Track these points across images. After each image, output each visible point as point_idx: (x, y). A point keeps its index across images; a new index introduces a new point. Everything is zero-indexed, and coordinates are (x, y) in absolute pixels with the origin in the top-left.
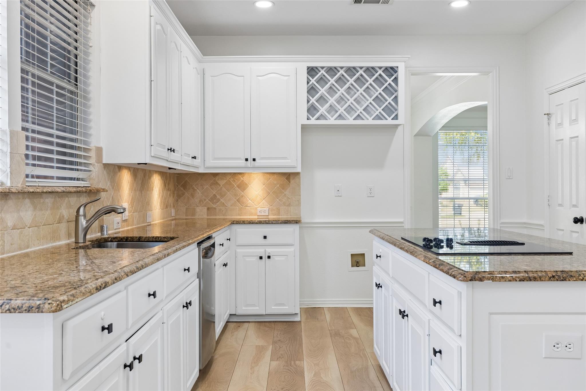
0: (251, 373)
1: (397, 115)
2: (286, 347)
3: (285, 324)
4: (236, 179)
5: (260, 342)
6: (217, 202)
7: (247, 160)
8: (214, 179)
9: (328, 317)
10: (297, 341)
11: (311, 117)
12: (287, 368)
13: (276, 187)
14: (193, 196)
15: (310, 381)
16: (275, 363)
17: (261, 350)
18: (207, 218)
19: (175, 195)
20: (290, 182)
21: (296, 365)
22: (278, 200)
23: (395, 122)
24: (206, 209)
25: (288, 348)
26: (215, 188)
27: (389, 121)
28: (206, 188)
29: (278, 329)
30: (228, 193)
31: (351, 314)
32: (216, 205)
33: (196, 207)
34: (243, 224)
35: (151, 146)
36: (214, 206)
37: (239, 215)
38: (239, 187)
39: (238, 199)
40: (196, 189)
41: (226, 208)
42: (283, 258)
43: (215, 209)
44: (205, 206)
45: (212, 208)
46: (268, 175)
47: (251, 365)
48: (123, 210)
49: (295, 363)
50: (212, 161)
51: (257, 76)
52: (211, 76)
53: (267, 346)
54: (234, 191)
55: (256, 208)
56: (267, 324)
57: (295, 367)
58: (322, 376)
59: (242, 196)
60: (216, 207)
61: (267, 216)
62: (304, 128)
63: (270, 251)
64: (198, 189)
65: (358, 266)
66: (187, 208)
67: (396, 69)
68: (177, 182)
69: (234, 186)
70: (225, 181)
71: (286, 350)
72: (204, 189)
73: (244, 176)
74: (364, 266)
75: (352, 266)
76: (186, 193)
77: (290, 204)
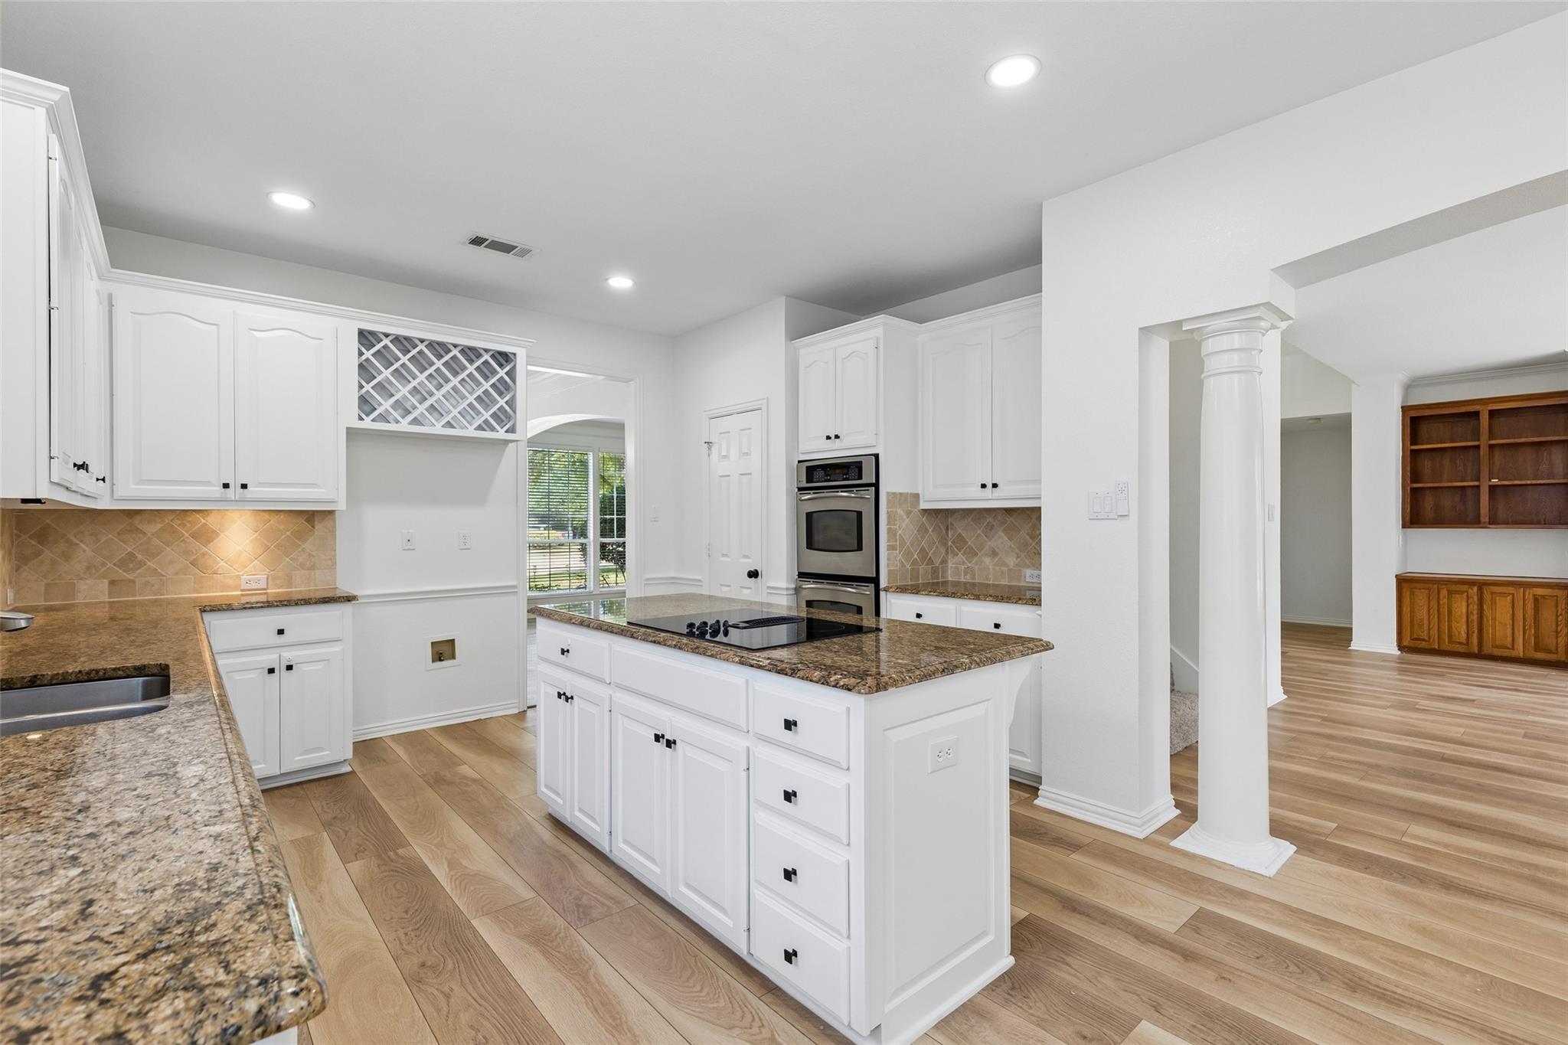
0: (319, 901)
1: (514, 426)
2: (358, 827)
3: (324, 782)
4: (189, 522)
5: (298, 832)
6: (137, 569)
7: (226, 486)
8: (130, 521)
9: (401, 752)
10: (371, 811)
11: (364, 416)
12: (386, 868)
13: (283, 537)
14: (67, 557)
15: (449, 880)
16: (356, 866)
17: (307, 847)
18: (109, 602)
19: (13, 556)
20: (313, 527)
21: (402, 858)
22: (288, 559)
23: (510, 436)
24: (107, 583)
25: (363, 828)
26: (132, 540)
27: (501, 434)
28: (107, 540)
29: (317, 795)
30: (168, 548)
31: (440, 739)
32: (135, 575)
33: (75, 581)
34: (228, 610)
35: (51, 458)
36: (129, 577)
37: (195, 591)
38: (194, 536)
39: (194, 559)
40: (78, 542)
41: (161, 580)
42: (320, 666)
43: (133, 582)
44: (104, 578)
45: (122, 580)
46: (266, 516)
47: (306, 885)
48: (28, 622)
49: (396, 854)
50: (133, 486)
51: (251, 330)
52: (132, 313)
53: (316, 836)
54: (182, 544)
55: (238, 577)
56: (285, 791)
57: (401, 861)
58: (464, 864)
59: (204, 555)
60: (136, 577)
61: (265, 589)
62: (351, 433)
63: (289, 656)
64: (84, 543)
65: (443, 660)
66: (47, 585)
67: (512, 356)
68: (16, 529)
69: (184, 535)
70: (159, 526)
71: (361, 833)
72: (102, 541)
73: (208, 515)
74: (453, 657)
75: (433, 661)
76: (47, 552)
77: (313, 566)
